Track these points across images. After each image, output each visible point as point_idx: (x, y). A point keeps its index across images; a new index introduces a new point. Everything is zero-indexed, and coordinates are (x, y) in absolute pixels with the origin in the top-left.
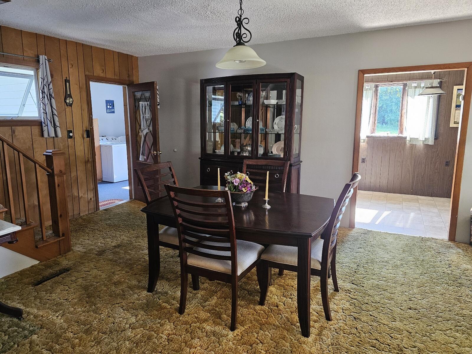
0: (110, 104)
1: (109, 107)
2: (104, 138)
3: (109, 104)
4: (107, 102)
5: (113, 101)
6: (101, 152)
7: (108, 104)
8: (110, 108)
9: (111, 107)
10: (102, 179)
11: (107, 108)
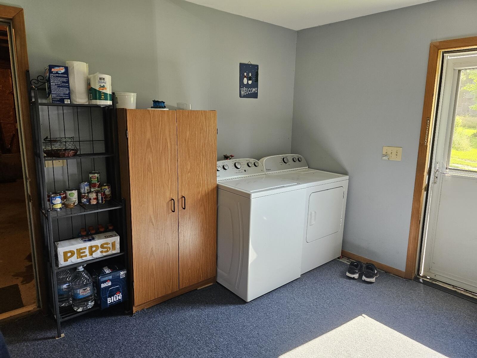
0: (250, 74)
1: (245, 81)
2: (228, 163)
3: (248, 74)
4: (244, 68)
5: (257, 66)
6: (219, 205)
7: (245, 74)
8: (248, 86)
9: (250, 82)
10: (215, 277)
11: (242, 85)
